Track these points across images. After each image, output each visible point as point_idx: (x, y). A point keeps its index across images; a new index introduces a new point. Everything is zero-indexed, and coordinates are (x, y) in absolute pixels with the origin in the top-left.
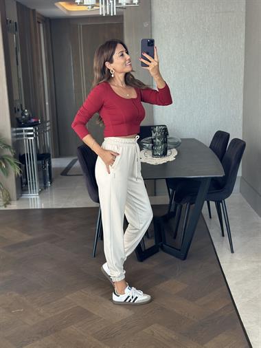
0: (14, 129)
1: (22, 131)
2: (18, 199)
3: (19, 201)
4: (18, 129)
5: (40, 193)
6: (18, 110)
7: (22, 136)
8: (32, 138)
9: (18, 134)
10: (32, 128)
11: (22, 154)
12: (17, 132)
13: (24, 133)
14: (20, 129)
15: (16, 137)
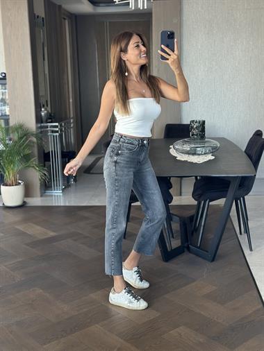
0: (39, 125)
1: (47, 127)
5: (63, 190)
8: (57, 134)
9: (42, 130)
10: (57, 124)
13: (49, 129)
14: (46, 124)
15: (41, 132)
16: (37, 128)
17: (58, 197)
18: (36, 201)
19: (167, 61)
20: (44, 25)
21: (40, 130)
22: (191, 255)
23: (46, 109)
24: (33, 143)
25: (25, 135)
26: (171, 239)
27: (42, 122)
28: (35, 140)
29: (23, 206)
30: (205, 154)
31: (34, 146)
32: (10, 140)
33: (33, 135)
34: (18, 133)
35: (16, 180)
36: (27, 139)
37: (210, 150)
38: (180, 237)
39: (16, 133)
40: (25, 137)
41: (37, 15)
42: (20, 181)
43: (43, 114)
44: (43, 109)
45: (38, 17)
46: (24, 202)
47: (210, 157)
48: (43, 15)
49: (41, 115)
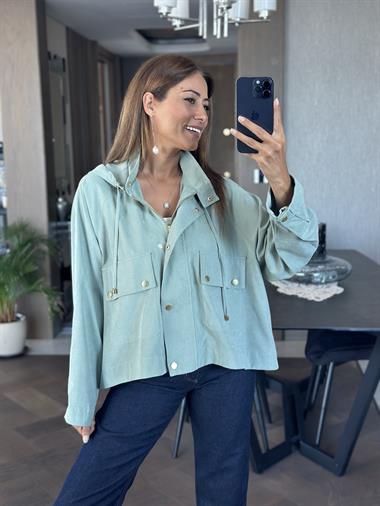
0: (54, 224)
3: (57, 341)
9: (60, 232)
14: (65, 223)
16: (51, 229)
18: (45, 347)
19: (254, 156)
20: (64, 69)
21: (55, 232)
22: (304, 460)
23: (65, 200)
24: (44, 253)
25: (29, 241)
26: (267, 425)
27: (58, 220)
28: (45, 248)
29: (23, 355)
30: (326, 283)
31: (44, 258)
32: (7, 247)
33: (43, 241)
34: (18, 237)
35: (12, 313)
37: (334, 277)
38: (282, 421)
39: (15, 238)
42: (19, 315)
43: (60, 206)
44: (60, 200)
46: (26, 349)
47: (336, 290)
48: (63, 54)
49: (57, 208)
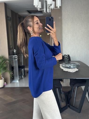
1: (13, 57)
2: (11, 83)
3: (11, 84)
4: (11, 56)
5: (19, 80)
6: (11, 49)
7: (13, 59)
8: (17, 60)
10: (16, 56)
11: (12, 66)
12: (11, 57)
13: (13, 58)
14: (12, 56)
15: (11, 59)
16: (9, 57)
17: (17, 83)
20: (11, 20)
24: (8, 63)
25: (5, 60)
30: (74, 68)
35: (1, 77)
36: (5, 62)
39: (1, 59)
40: (4, 61)
41: (8, 16)
45: (9, 17)
46: (4, 86)
48: (10, 16)
